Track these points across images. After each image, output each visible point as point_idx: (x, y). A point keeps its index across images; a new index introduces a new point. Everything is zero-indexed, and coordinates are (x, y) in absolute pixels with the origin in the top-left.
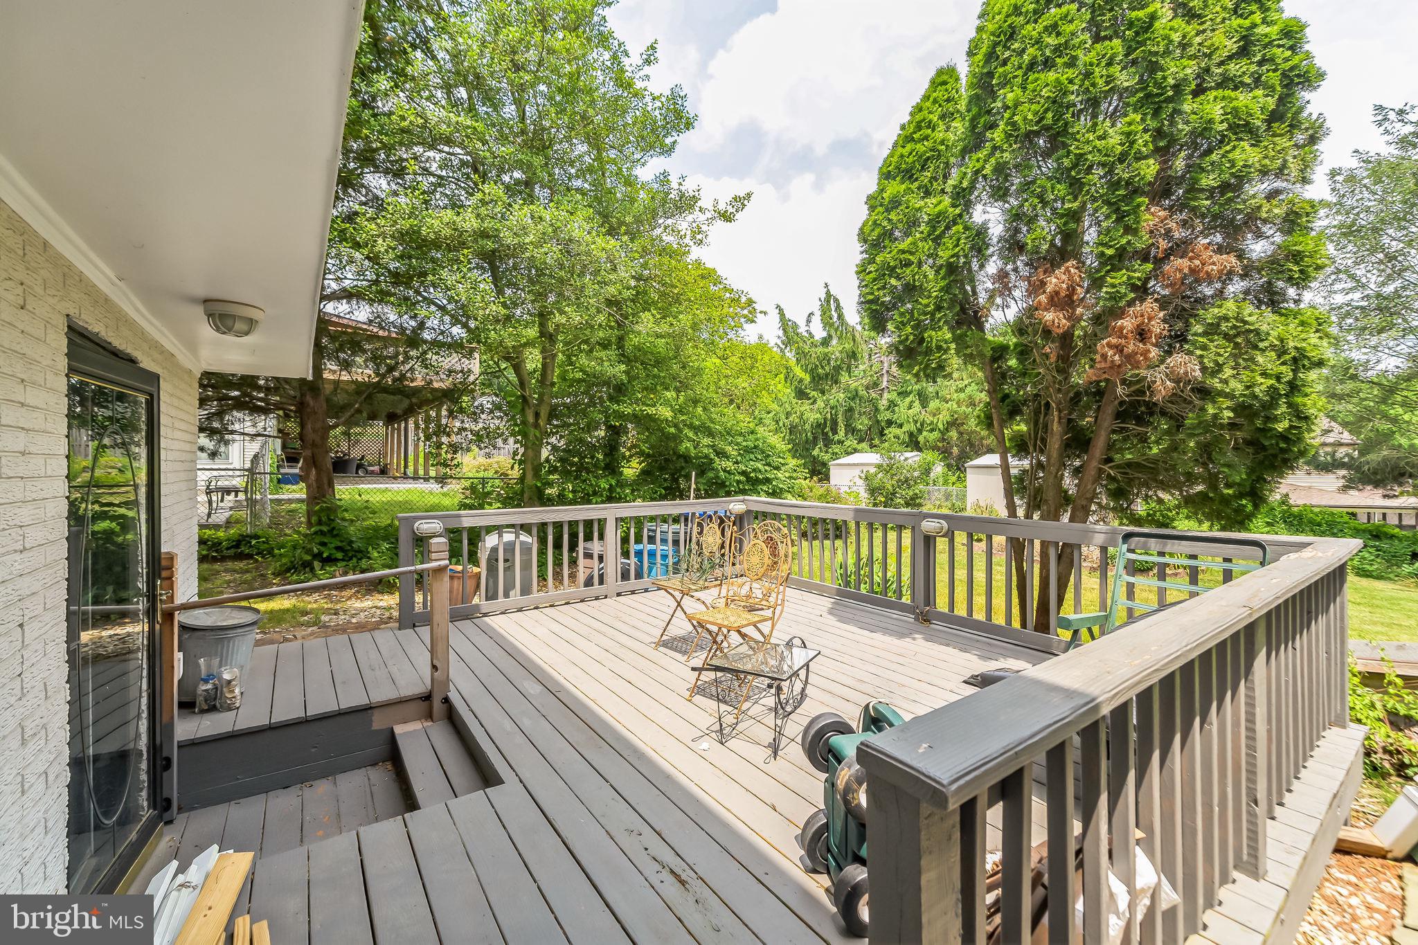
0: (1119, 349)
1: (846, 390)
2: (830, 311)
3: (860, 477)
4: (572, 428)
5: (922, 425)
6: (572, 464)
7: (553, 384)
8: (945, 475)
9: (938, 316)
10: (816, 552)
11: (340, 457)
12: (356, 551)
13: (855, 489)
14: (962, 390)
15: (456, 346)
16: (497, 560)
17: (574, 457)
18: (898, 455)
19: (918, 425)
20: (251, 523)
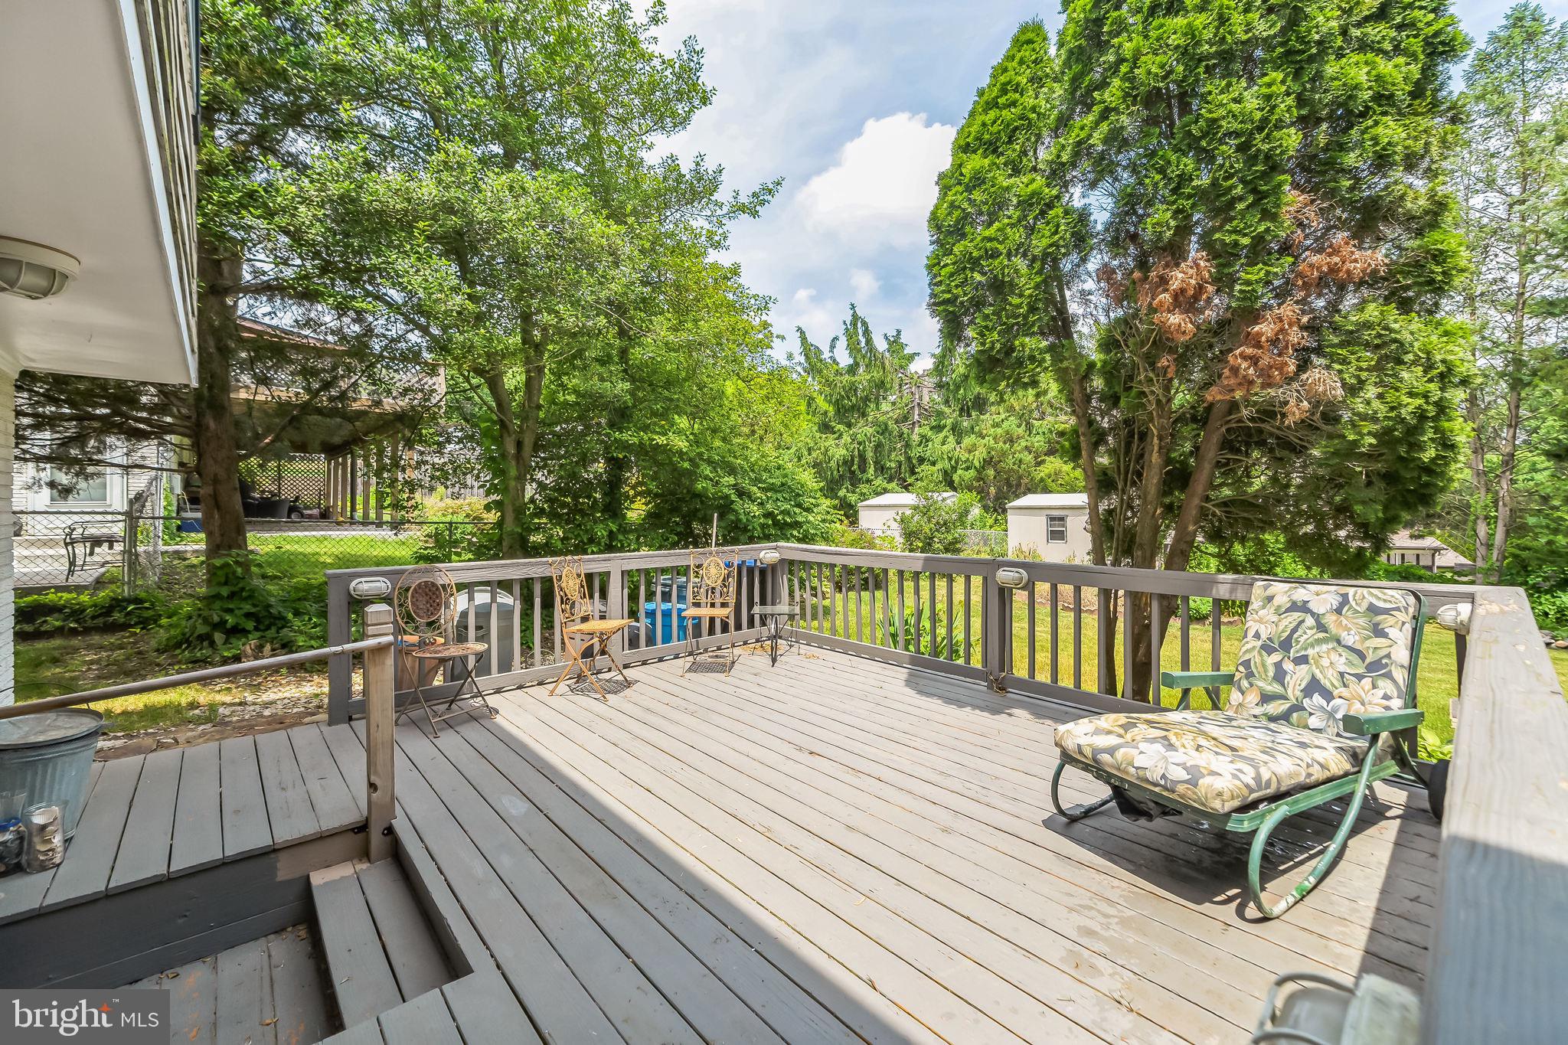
0: (1254, 361)
1: (875, 423)
2: (857, 335)
3: (895, 520)
4: (563, 461)
5: (957, 462)
6: (564, 505)
7: (539, 407)
8: (982, 518)
9: (1031, 319)
10: (852, 606)
11: (267, 498)
12: (275, 618)
13: (889, 533)
14: (996, 425)
15: (412, 357)
16: (466, 628)
17: (566, 496)
18: (935, 495)
19: (953, 462)
20: (129, 583)
